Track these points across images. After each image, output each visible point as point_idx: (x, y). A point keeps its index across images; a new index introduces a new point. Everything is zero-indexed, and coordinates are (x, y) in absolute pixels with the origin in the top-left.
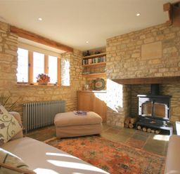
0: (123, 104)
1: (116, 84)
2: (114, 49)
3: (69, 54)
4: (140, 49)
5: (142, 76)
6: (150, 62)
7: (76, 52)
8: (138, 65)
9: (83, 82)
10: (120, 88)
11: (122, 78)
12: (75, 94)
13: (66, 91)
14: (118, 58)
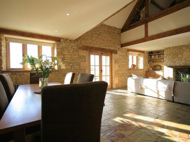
0: (173, 74)
1: (169, 68)
2: (169, 52)
3: (143, 54)
4: (183, 53)
5: (183, 65)
6: (187, 59)
7: (146, 53)
8: (181, 60)
9: (149, 67)
10: (171, 70)
11: (173, 65)
12: (145, 73)
13: (142, 71)
14: (171, 57)
